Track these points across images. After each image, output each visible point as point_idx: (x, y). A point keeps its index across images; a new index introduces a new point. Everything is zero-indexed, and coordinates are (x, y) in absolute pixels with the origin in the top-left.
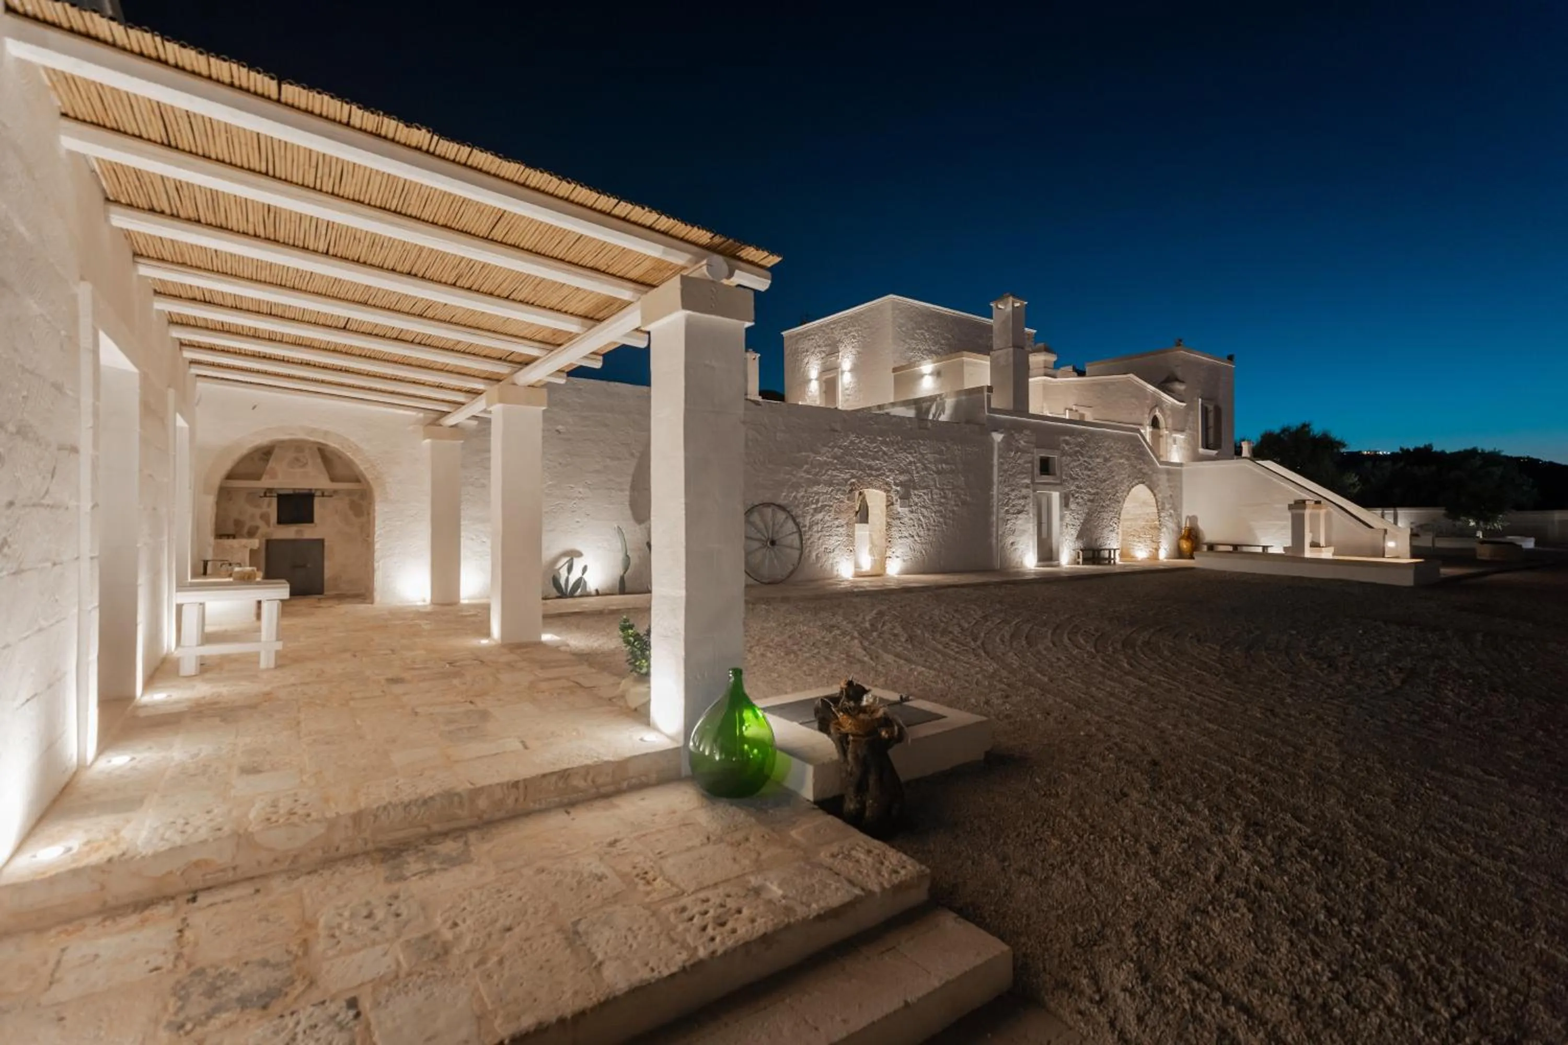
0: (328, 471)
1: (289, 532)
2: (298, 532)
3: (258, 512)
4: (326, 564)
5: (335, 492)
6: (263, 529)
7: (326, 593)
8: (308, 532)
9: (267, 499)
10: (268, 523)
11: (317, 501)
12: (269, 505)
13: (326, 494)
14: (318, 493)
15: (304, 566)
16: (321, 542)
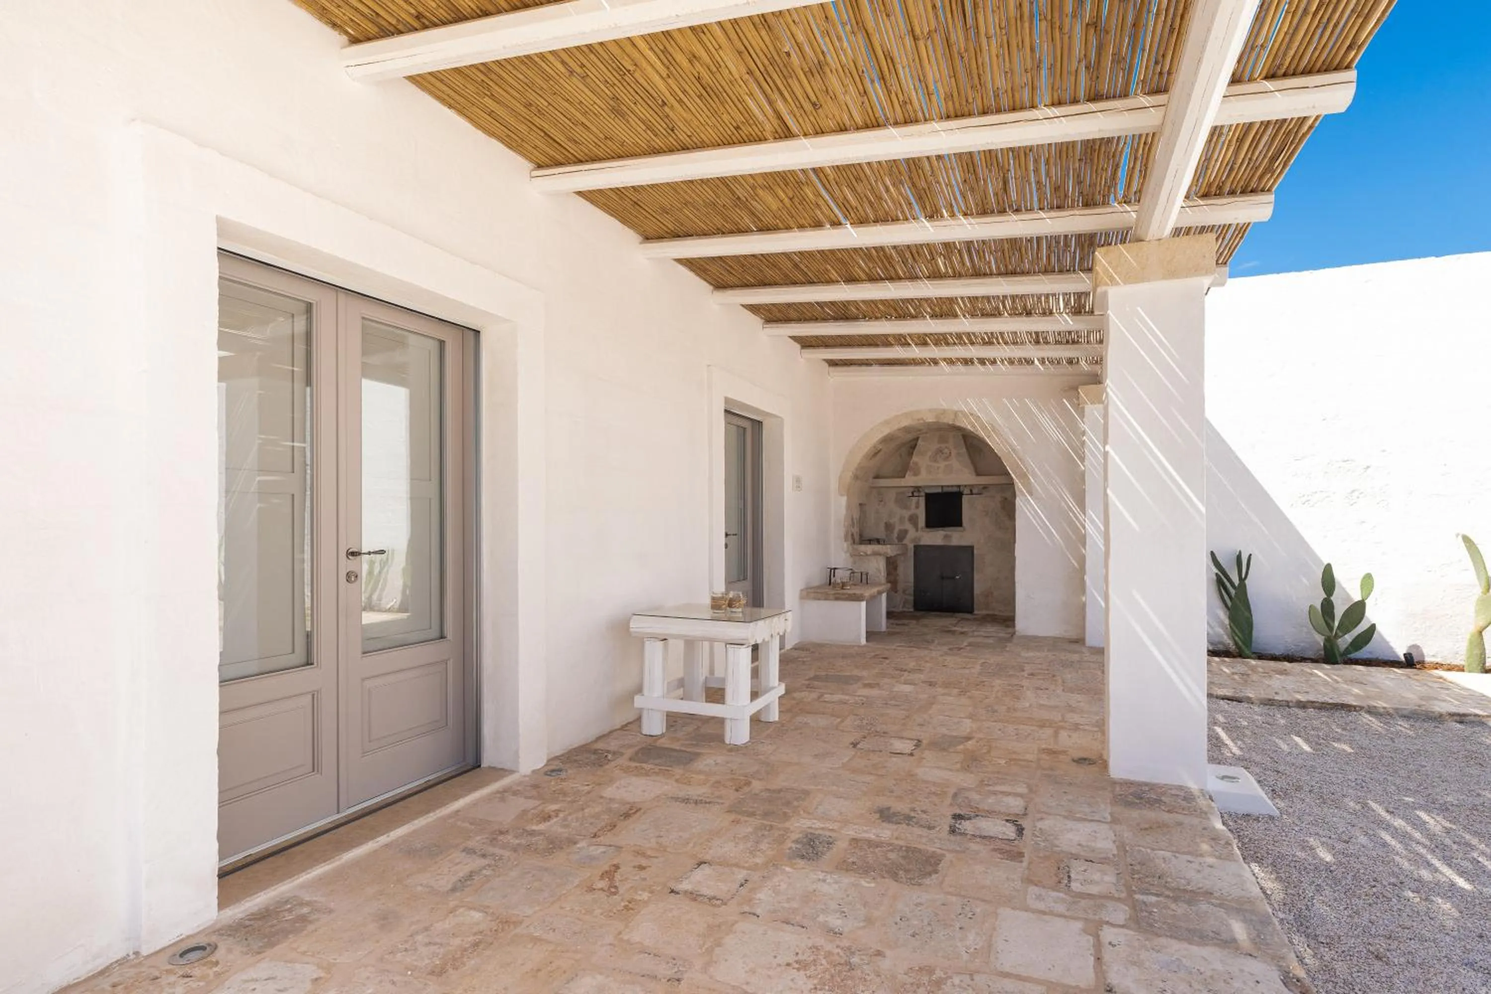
0: (974, 463)
1: (936, 538)
2: (946, 537)
3: (907, 514)
4: (976, 577)
5: (985, 487)
6: (912, 534)
7: (976, 612)
8: (956, 538)
9: (914, 499)
10: (915, 525)
11: (965, 500)
12: (917, 507)
13: (975, 491)
14: (966, 491)
15: (953, 578)
16: (970, 549)
